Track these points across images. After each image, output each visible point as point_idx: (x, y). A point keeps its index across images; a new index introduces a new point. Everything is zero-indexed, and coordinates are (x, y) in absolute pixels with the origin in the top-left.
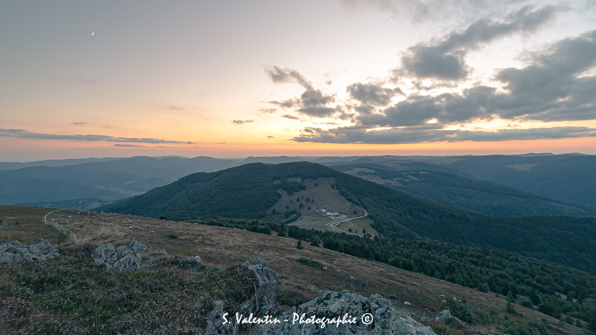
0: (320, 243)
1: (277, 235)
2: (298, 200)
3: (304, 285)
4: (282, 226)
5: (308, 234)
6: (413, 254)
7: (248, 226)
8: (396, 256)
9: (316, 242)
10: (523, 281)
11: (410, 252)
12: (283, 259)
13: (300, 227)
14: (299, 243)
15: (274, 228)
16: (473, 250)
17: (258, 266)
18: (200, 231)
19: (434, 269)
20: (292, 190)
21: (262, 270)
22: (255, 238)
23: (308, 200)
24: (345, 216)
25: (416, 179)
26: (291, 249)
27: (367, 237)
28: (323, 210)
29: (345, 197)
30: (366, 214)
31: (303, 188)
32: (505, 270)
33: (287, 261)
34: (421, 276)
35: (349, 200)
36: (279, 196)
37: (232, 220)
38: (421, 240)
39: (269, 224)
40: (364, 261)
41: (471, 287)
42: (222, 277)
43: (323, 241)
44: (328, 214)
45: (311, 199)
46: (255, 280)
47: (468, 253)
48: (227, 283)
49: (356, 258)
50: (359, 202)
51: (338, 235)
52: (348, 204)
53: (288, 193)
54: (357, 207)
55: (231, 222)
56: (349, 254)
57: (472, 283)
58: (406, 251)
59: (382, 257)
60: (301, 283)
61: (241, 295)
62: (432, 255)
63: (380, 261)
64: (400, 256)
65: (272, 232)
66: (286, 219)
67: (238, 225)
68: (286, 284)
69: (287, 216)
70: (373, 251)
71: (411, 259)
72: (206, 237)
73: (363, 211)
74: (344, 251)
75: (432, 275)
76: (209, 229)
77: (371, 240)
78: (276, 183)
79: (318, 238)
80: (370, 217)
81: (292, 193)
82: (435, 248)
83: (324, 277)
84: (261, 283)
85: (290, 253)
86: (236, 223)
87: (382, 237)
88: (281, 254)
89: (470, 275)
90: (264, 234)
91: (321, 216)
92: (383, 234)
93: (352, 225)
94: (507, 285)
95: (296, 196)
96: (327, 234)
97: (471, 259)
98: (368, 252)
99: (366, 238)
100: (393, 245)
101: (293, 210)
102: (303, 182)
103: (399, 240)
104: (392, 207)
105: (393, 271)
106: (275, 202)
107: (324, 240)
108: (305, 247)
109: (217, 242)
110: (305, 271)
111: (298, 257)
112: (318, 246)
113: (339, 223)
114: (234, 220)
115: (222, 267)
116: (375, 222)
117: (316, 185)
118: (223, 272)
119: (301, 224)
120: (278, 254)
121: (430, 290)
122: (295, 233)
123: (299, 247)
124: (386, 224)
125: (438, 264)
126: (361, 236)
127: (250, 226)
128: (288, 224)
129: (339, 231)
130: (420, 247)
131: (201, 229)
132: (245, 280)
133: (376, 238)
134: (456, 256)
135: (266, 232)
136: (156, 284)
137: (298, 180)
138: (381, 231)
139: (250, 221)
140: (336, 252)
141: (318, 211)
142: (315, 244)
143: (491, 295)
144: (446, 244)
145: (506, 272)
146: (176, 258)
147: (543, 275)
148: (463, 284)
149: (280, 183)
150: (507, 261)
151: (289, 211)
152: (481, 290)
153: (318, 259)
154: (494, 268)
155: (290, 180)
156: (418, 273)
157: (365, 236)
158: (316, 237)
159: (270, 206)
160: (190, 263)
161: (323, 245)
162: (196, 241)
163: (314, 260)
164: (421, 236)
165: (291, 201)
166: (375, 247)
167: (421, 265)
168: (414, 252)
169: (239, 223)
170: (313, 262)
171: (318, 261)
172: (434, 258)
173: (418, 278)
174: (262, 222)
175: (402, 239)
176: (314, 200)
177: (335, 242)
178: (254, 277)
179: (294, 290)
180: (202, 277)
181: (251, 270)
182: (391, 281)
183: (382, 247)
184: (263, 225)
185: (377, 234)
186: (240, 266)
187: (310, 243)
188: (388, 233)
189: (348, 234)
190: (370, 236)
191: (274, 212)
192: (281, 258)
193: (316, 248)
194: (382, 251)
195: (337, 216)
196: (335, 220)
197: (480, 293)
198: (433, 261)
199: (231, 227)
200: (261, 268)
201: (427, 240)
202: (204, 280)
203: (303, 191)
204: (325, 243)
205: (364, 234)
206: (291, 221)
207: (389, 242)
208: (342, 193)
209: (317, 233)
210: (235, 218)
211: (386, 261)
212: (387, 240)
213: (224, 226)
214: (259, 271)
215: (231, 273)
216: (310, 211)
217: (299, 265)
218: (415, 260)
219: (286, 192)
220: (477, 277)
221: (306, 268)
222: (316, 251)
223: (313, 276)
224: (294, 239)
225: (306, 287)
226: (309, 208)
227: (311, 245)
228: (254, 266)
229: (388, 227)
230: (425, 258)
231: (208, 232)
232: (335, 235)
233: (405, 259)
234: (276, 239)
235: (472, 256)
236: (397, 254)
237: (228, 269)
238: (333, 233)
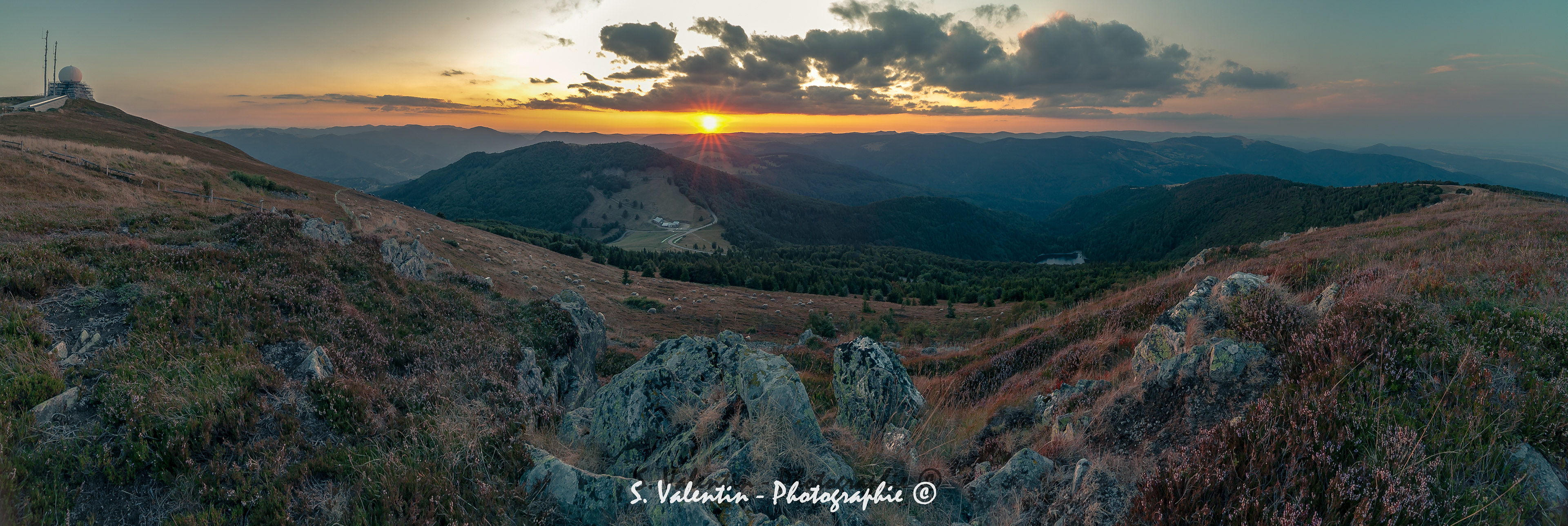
0: (655, 271)
1: (592, 261)
2: (620, 206)
3: (637, 339)
4: (599, 247)
5: (638, 259)
6: (774, 267)
7: (547, 242)
8: (754, 274)
9: (650, 270)
10: (875, 273)
11: (770, 265)
12: (604, 298)
13: (626, 249)
14: (626, 275)
15: (586, 249)
16: (834, 250)
17: (575, 304)
18: (485, 241)
19: (797, 282)
20: (610, 188)
21: (581, 312)
22: (561, 262)
23: (635, 204)
24: (688, 226)
25: (774, 165)
26: (615, 284)
27: (718, 253)
28: (658, 220)
29: (687, 196)
30: (716, 221)
31: (626, 185)
32: (862, 265)
33: (610, 302)
34: (783, 294)
35: (693, 201)
36: (591, 199)
37: (525, 230)
38: (782, 246)
39: (579, 242)
40: (715, 289)
41: (833, 294)
42: (525, 315)
43: (659, 268)
44: (665, 224)
45: (639, 204)
46: (572, 326)
47: (829, 255)
48: (533, 325)
49: (705, 287)
50: (706, 203)
51: (680, 256)
52: (692, 207)
53: (605, 193)
54: (704, 210)
55: (524, 233)
56: (696, 282)
57: (833, 290)
58: (765, 265)
59: (738, 279)
60: (631, 337)
61: (555, 346)
62: (793, 265)
63: (735, 285)
64: (759, 272)
65: (584, 255)
66: (603, 235)
67: (533, 238)
68: (612, 339)
69: (606, 230)
70: (726, 272)
71: (771, 274)
72: (493, 251)
73: (711, 216)
74: (690, 278)
75: (794, 290)
76: (497, 241)
77: (723, 257)
78: (585, 176)
79: (652, 264)
80: (721, 223)
81: (611, 195)
82: (796, 255)
83: (664, 322)
84: (581, 332)
85: (613, 290)
86: (531, 235)
87: (738, 251)
88: (600, 290)
89: (832, 280)
90: (572, 258)
91: (656, 228)
92: (738, 246)
93: (697, 239)
94: (863, 282)
95: (618, 198)
96: (665, 256)
97: (832, 260)
98: (720, 274)
99: (717, 256)
100: (751, 260)
101: (614, 222)
102: (626, 176)
103: (756, 251)
104: (747, 206)
105: (753, 295)
106: (586, 206)
107: (662, 266)
108: (635, 280)
109: (508, 261)
110: (637, 318)
111: (623, 298)
112: (653, 276)
113: (680, 237)
114: (528, 230)
115: (524, 300)
116: (727, 231)
117: (646, 180)
118: (526, 307)
119: (628, 244)
120: (595, 290)
121: (793, 310)
122: (618, 260)
123: (626, 280)
124: (741, 231)
125: (801, 275)
126: (710, 253)
127: (550, 242)
128: (607, 245)
129: (681, 249)
130: (781, 256)
131: (486, 238)
132: (558, 324)
133: (729, 252)
134: (818, 260)
135: (574, 253)
136: (446, 306)
137: (619, 173)
138: (735, 242)
139: (551, 235)
140: (679, 282)
141: (650, 221)
142: (649, 274)
143: (850, 298)
144: (808, 247)
145: (863, 267)
146: (464, 274)
147: (891, 262)
148: (825, 294)
149: (591, 177)
150: (863, 255)
151: (608, 222)
152: (842, 295)
153: (655, 296)
154: (853, 266)
155: (607, 172)
156: (780, 292)
157: (715, 253)
158: (650, 263)
159: (578, 213)
160: (482, 285)
161: (661, 274)
162: (481, 255)
163: (649, 299)
164: (782, 242)
165: (610, 207)
166: (728, 266)
167: (782, 280)
168: (775, 265)
169: (536, 236)
170: (648, 303)
171: (655, 299)
172: (796, 267)
173: (780, 298)
174: (568, 238)
175: (761, 250)
176: (643, 204)
177: (676, 267)
178: (571, 321)
179: (623, 350)
180: (498, 309)
181: (565, 310)
182: (750, 309)
183: (737, 264)
184: (570, 242)
185: (730, 247)
186: (548, 301)
187: (641, 273)
188: (743, 244)
189: (693, 253)
190: (722, 251)
191: (584, 223)
192: (600, 298)
193: (650, 280)
194: (738, 271)
195: (677, 226)
196: (675, 233)
197: (841, 298)
198: (795, 272)
199: (525, 241)
200: (579, 309)
201: (788, 247)
202: (502, 314)
203: (627, 190)
204: (663, 271)
205: (713, 250)
206: (610, 240)
207: (746, 257)
208: (682, 192)
209: (650, 256)
210: (529, 227)
211: (742, 284)
212: (743, 254)
213: (515, 238)
214: (577, 312)
215: (538, 310)
216: (638, 223)
217: (627, 309)
218: (776, 275)
219: (601, 192)
220: (838, 281)
221: (638, 314)
222: (650, 284)
223: (648, 324)
224: (617, 269)
225: (640, 342)
226: (637, 218)
227: (643, 276)
228: (569, 304)
229: (744, 235)
230: (787, 270)
231: (495, 245)
232: (675, 257)
233: (764, 276)
234: (591, 266)
235: (833, 256)
236: (754, 270)
237: (532, 304)
238: (672, 253)
